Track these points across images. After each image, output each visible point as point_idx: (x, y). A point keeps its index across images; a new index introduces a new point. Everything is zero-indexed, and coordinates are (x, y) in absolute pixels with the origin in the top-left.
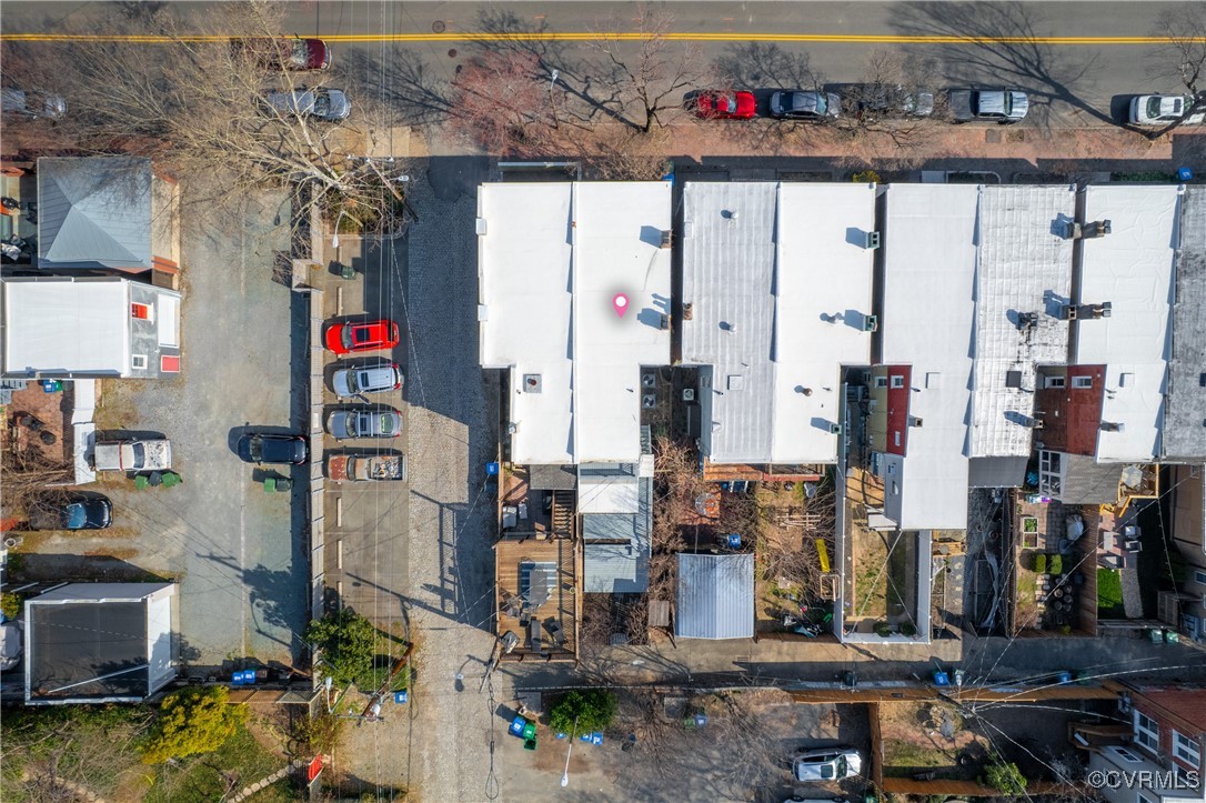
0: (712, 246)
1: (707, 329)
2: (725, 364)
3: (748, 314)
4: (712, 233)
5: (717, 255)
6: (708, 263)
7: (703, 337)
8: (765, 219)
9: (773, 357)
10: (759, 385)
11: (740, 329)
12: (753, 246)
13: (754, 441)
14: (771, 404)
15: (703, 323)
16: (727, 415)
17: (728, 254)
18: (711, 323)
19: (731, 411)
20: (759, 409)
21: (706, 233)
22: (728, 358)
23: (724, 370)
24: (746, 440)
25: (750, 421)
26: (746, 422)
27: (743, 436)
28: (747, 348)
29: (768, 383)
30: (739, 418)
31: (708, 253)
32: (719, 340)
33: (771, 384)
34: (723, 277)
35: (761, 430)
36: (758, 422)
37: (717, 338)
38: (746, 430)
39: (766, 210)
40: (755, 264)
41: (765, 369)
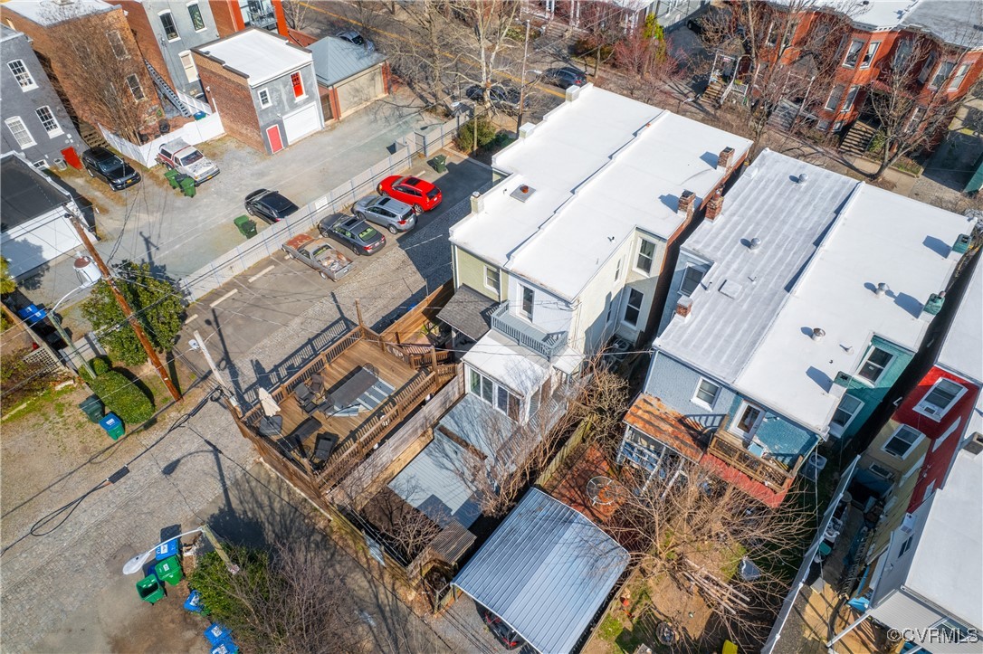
0: (768, 191)
1: (726, 238)
2: (728, 269)
3: (779, 247)
4: (773, 184)
5: (769, 197)
6: (756, 199)
7: (717, 240)
8: (834, 197)
9: (789, 288)
10: (758, 304)
11: (762, 253)
12: (811, 207)
13: (722, 351)
14: (764, 328)
15: (724, 232)
16: (703, 312)
17: (781, 201)
18: (733, 235)
19: (710, 312)
20: (745, 325)
21: (766, 182)
22: (735, 266)
23: (724, 273)
24: (712, 346)
25: (728, 331)
26: (722, 329)
27: (709, 340)
28: (762, 269)
29: (771, 308)
30: (716, 323)
31: (760, 193)
32: (734, 249)
33: (774, 310)
34: (766, 213)
35: (738, 346)
36: (738, 337)
37: (732, 248)
38: (718, 337)
39: (838, 193)
40: (807, 219)
41: (774, 294)
